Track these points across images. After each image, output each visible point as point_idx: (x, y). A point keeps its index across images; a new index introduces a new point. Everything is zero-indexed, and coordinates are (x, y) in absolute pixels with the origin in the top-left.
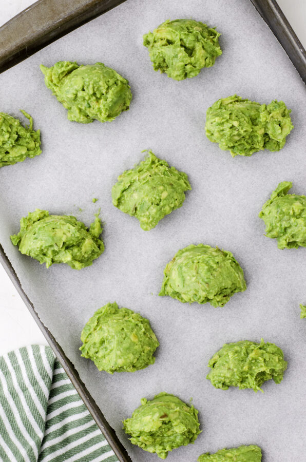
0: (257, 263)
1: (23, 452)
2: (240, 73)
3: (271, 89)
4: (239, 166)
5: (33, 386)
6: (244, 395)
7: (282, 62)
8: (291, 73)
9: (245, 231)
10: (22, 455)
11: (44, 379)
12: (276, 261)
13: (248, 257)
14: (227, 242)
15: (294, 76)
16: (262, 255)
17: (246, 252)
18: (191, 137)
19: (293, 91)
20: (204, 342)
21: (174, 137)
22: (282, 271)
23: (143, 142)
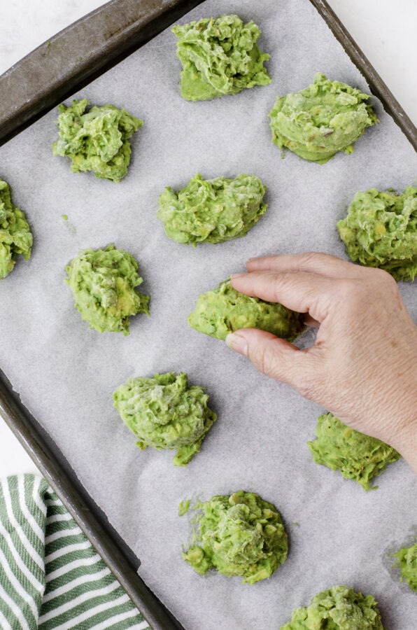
0: (208, 349)
1: (17, 612)
2: (252, 605)
3: (210, 587)
4: (244, 479)
5: (21, 525)
6: (211, 168)
7: (199, 625)
8: (184, 611)
9: (228, 392)
10: (15, 615)
11: (34, 515)
12: (183, 355)
13: (221, 357)
14: (252, 375)
15: (181, 608)
16: (202, 360)
17: (224, 364)
18: (312, 513)
19: (180, 588)
20: (273, 237)
21: (336, 511)
22: (173, 341)
23: (377, 500)
